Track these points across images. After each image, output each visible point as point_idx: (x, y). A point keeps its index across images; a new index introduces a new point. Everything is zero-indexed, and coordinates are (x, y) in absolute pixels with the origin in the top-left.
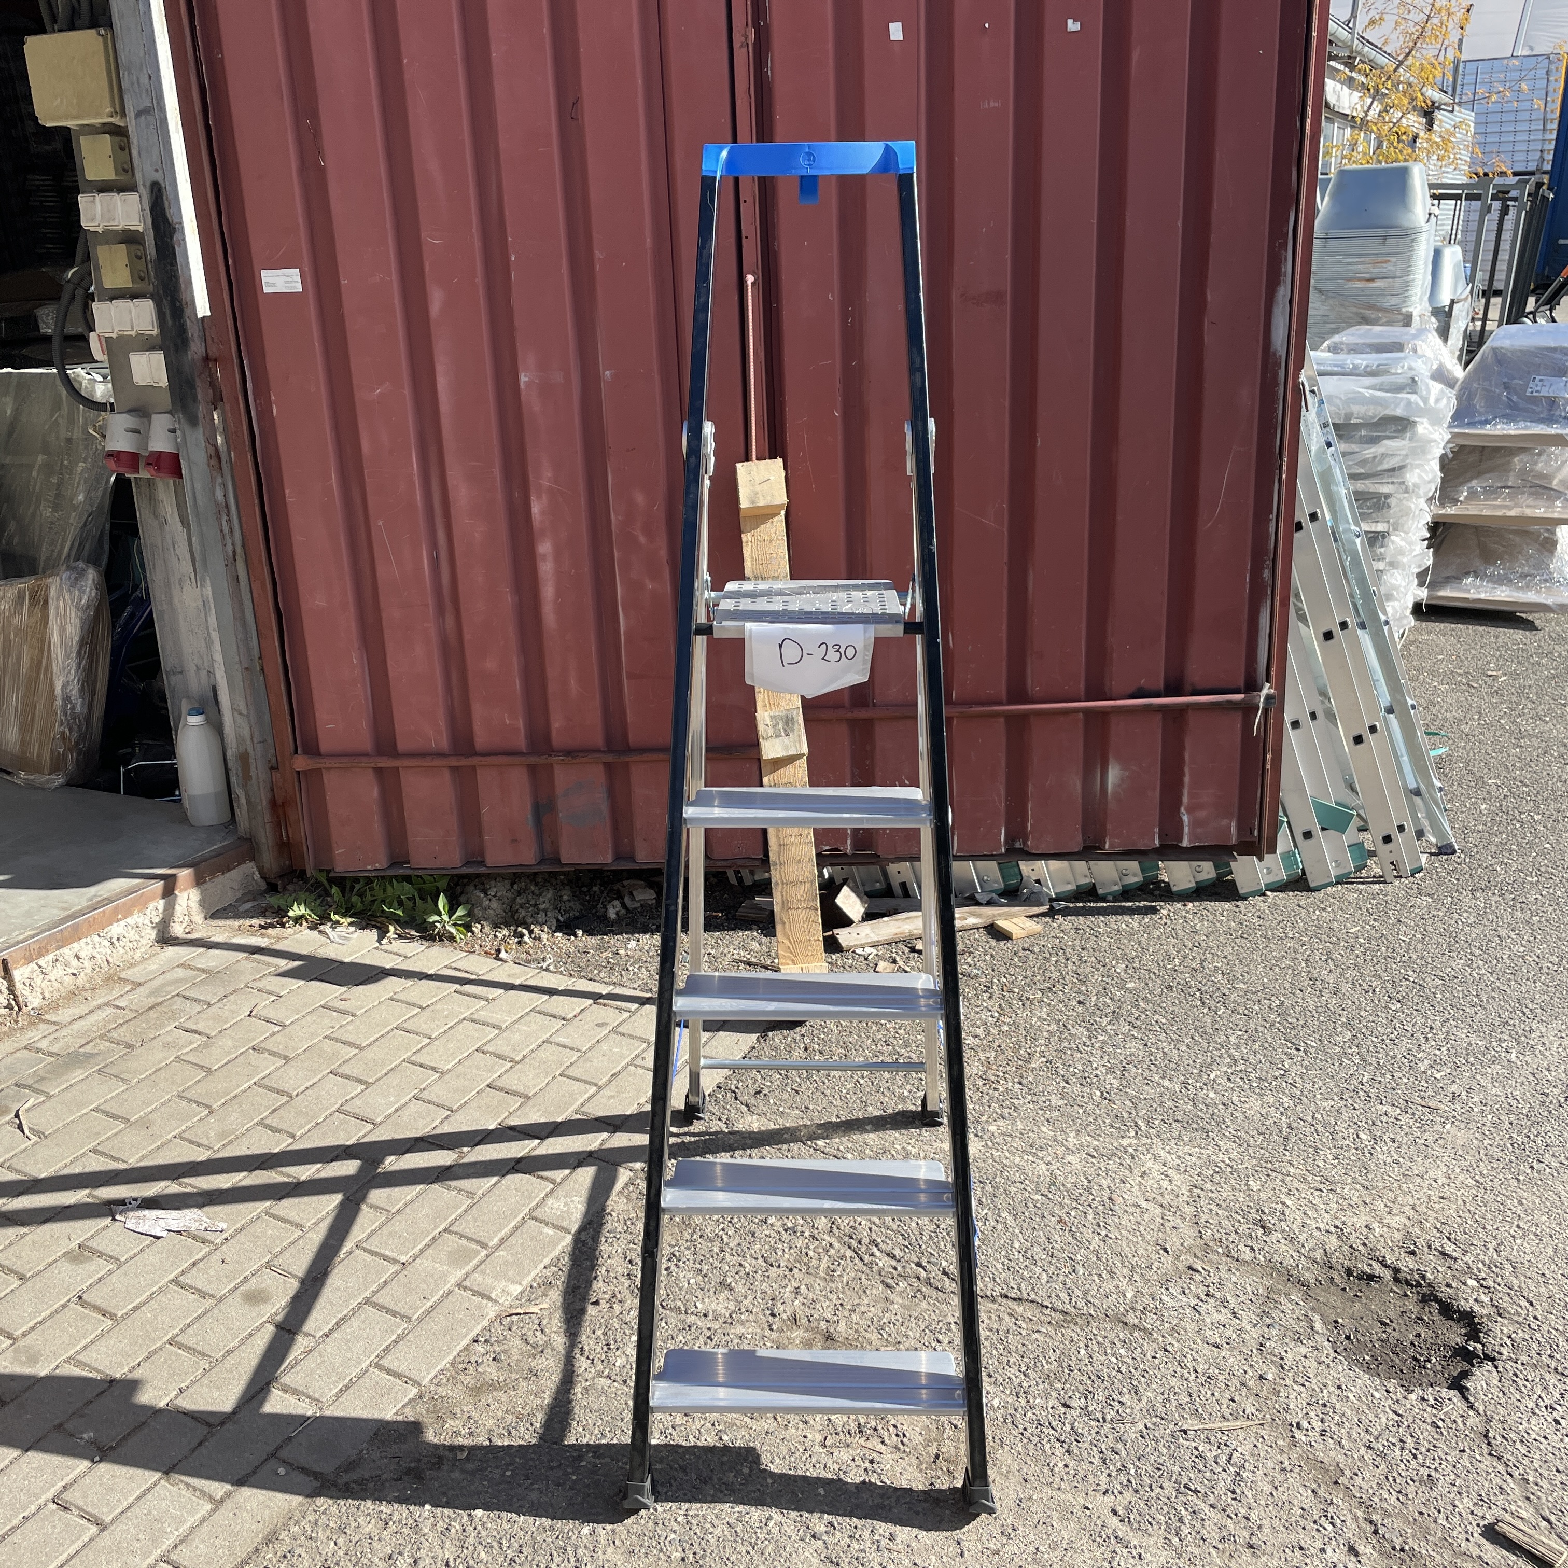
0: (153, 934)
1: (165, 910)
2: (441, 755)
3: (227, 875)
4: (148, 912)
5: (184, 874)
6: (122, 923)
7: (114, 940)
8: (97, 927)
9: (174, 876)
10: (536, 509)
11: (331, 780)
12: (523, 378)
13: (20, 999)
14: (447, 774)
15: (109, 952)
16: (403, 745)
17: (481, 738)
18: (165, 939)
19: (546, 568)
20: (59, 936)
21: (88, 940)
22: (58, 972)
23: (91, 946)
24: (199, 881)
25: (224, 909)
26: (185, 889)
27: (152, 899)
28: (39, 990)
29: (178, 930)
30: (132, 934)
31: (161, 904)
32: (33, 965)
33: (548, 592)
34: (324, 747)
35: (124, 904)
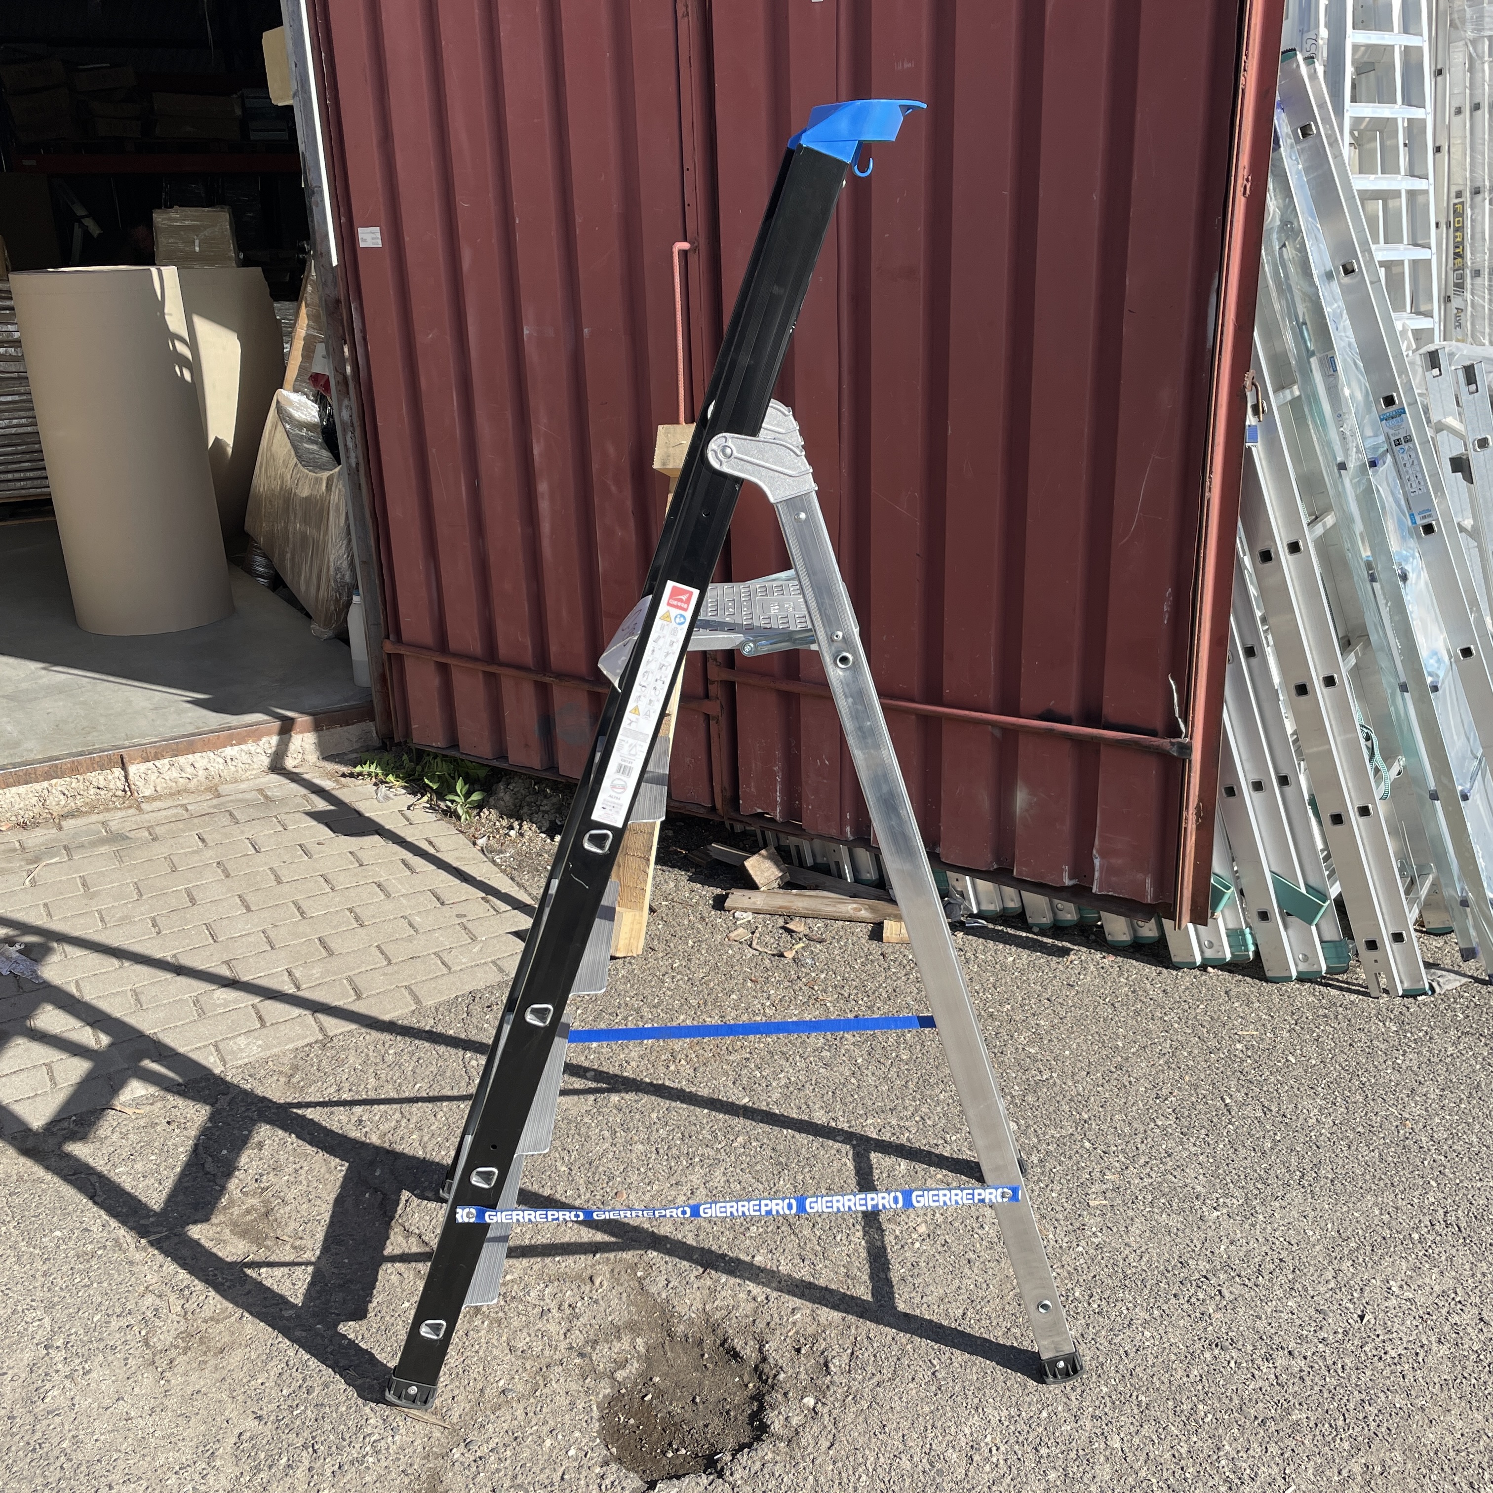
0: (266, 761)
1: (278, 745)
2: (474, 659)
3: (345, 728)
4: (261, 743)
5: (302, 720)
6: (236, 748)
7: (228, 760)
8: (213, 746)
9: (292, 720)
10: (537, 450)
11: (409, 665)
12: (526, 332)
13: (133, 787)
14: (480, 675)
15: (221, 767)
16: (453, 645)
17: (504, 651)
18: (277, 766)
19: (544, 506)
20: (175, 747)
21: (204, 754)
22: (174, 773)
23: (206, 760)
24: (317, 727)
25: (338, 755)
26: (301, 732)
27: (269, 734)
28: (152, 784)
29: (290, 763)
30: (245, 758)
31: (274, 739)
32: (150, 764)
33: (546, 527)
34: (405, 636)
35: (238, 734)
